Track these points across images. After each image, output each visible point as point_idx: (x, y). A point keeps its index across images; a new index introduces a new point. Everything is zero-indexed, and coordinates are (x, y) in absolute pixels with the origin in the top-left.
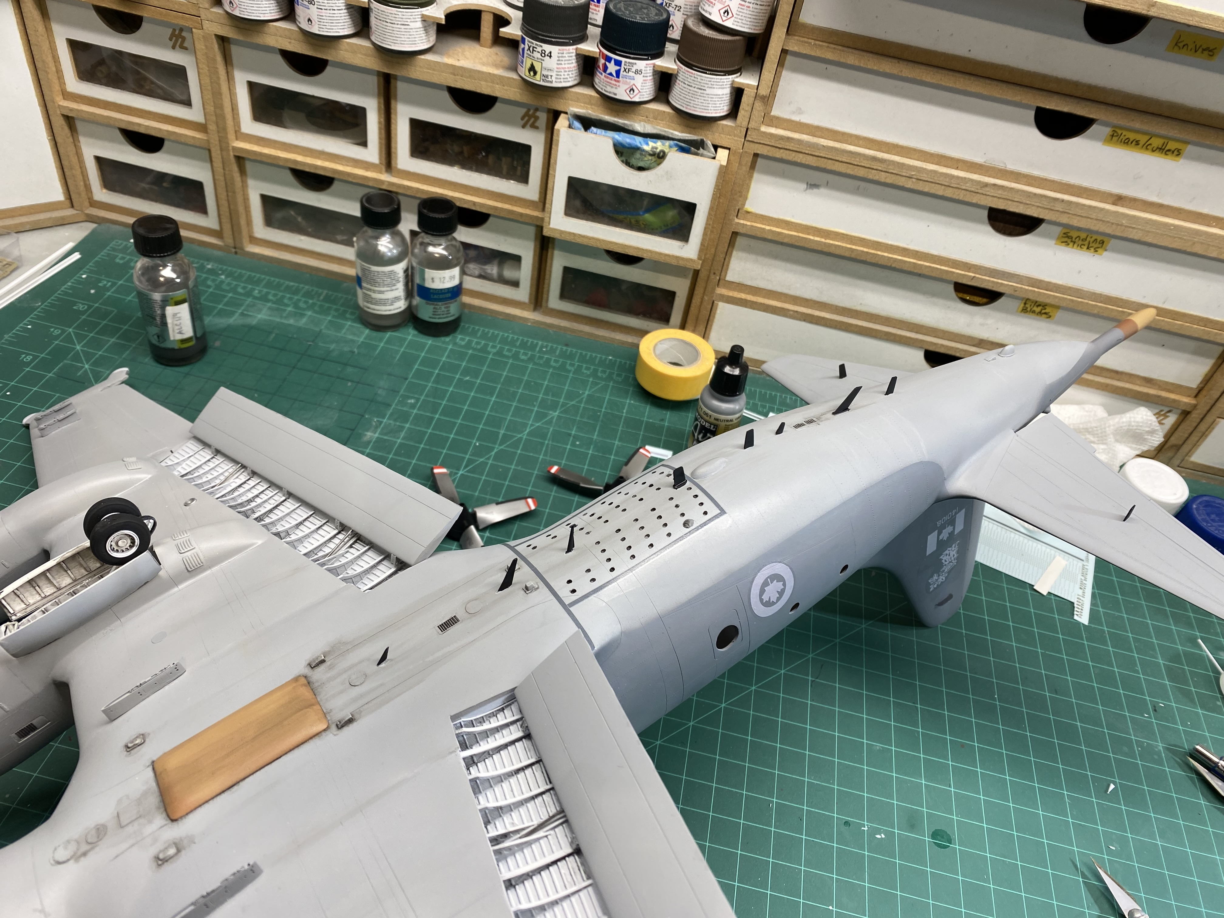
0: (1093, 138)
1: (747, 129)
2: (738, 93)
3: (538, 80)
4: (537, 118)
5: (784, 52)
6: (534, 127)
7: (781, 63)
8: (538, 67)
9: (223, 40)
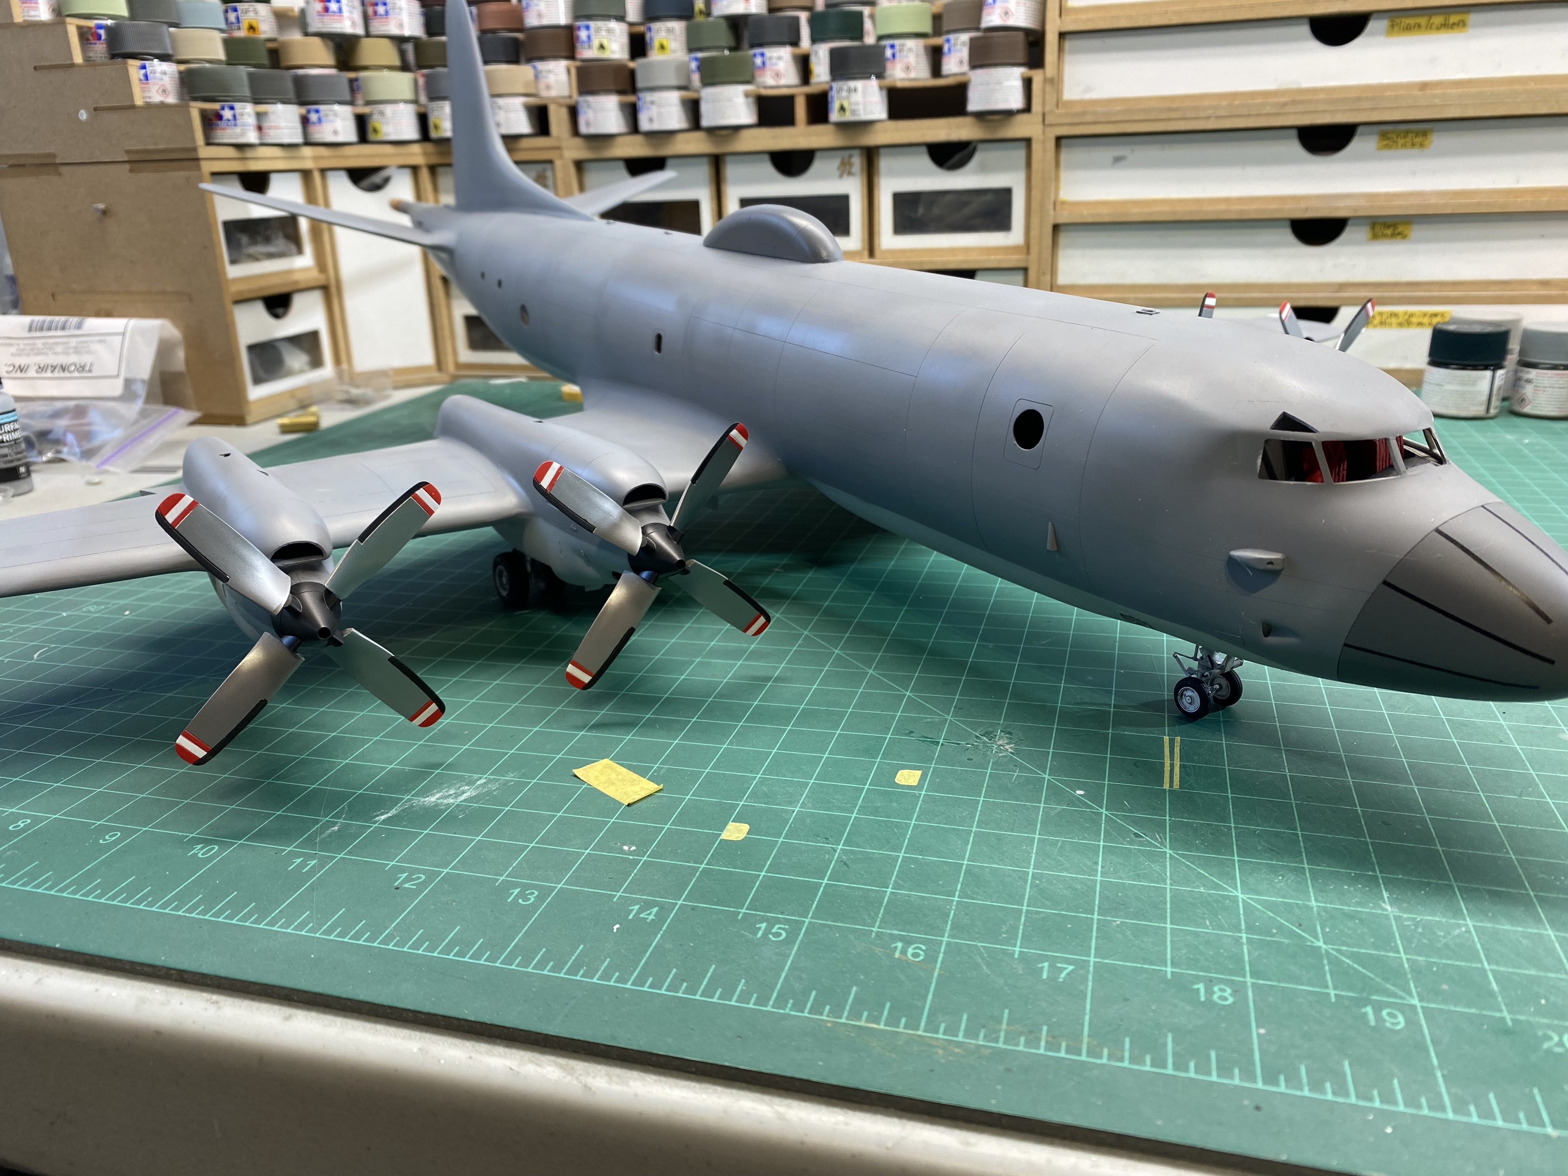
0: (1372, 34)
1: (1044, 115)
2: (1028, 83)
3: (848, 117)
4: (851, 165)
5: (1062, 35)
6: (850, 174)
7: (1061, 49)
8: (846, 105)
9: (579, 165)
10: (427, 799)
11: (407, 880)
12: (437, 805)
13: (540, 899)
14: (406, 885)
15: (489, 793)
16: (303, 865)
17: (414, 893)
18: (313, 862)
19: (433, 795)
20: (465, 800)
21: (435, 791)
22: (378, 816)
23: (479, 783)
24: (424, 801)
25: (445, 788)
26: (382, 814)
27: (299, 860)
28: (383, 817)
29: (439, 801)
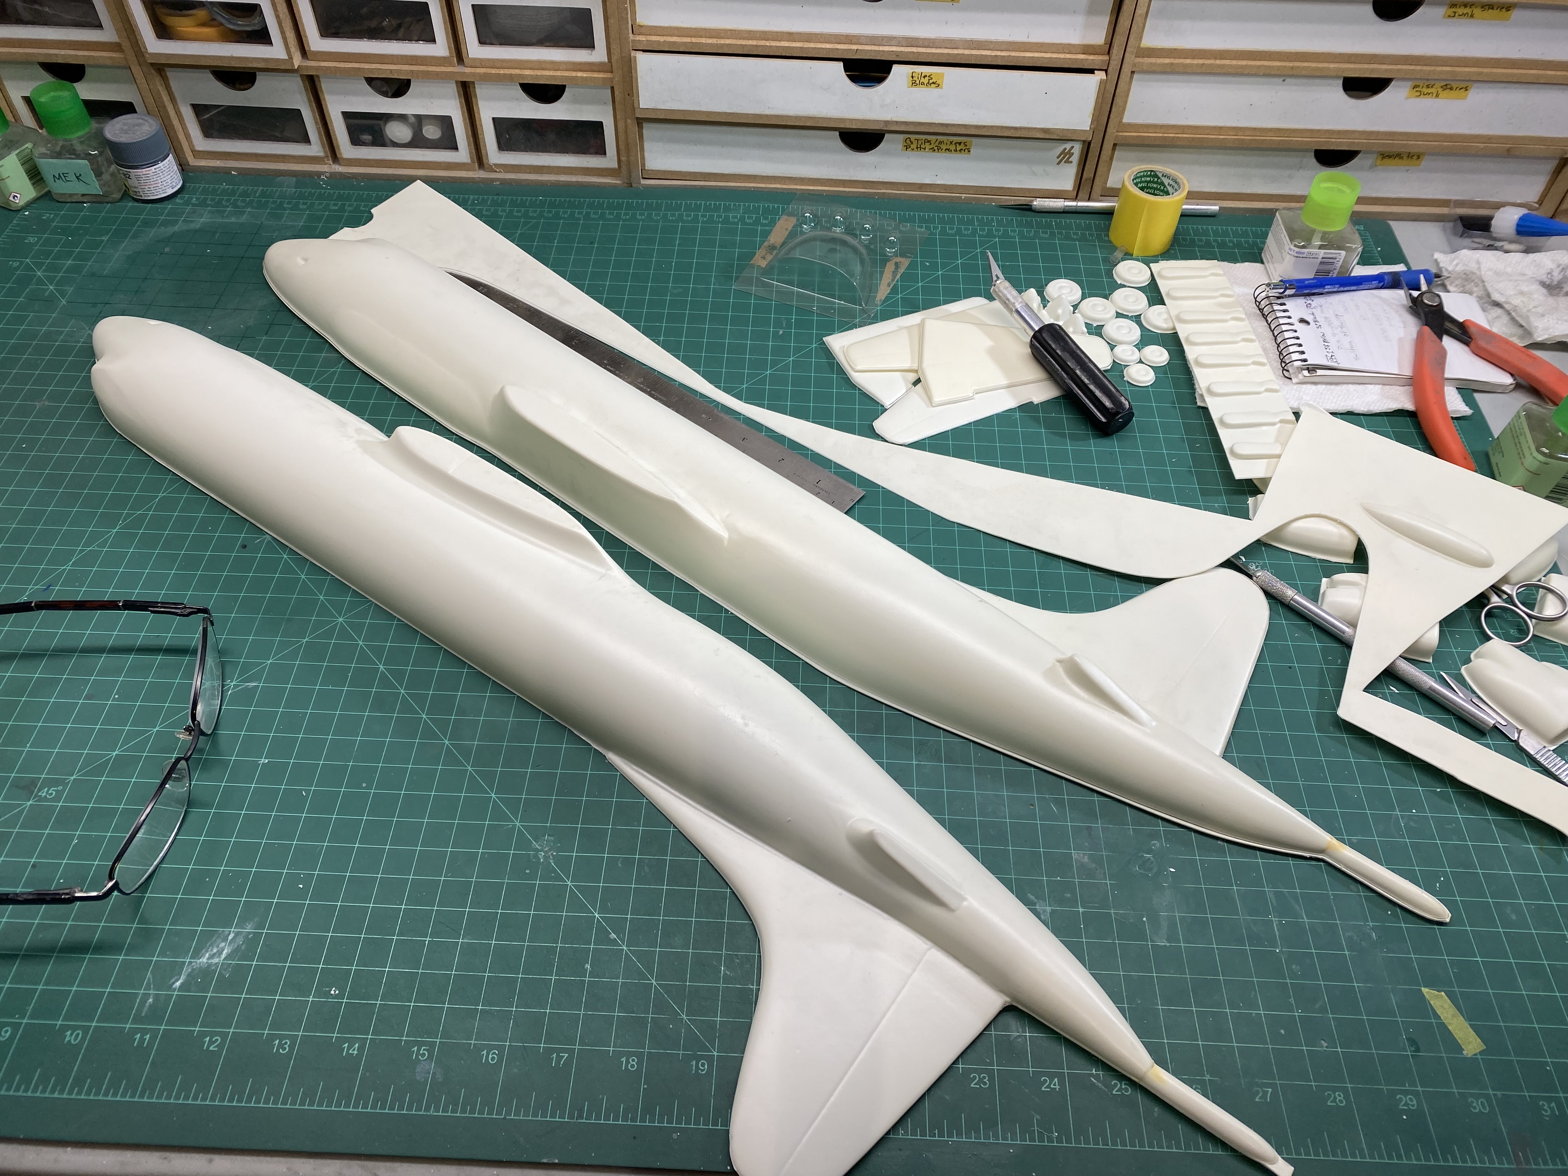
10: (201, 960)
11: (211, 1043)
12: (210, 965)
13: (292, 1047)
14: (211, 1048)
15: (239, 947)
16: (142, 1040)
17: (217, 1054)
18: (148, 1036)
19: (203, 955)
20: (225, 959)
21: (204, 951)
22: (174, 983)
23: (230, 938)
24: (200, 963)
25: (210, 946)
26: (177, 980)
27: (138, 1036)
28: (178, 984)
29: (210, 961)
